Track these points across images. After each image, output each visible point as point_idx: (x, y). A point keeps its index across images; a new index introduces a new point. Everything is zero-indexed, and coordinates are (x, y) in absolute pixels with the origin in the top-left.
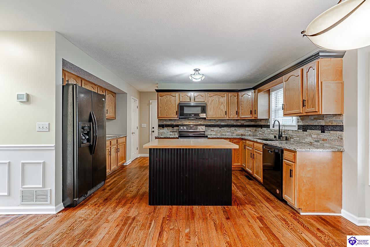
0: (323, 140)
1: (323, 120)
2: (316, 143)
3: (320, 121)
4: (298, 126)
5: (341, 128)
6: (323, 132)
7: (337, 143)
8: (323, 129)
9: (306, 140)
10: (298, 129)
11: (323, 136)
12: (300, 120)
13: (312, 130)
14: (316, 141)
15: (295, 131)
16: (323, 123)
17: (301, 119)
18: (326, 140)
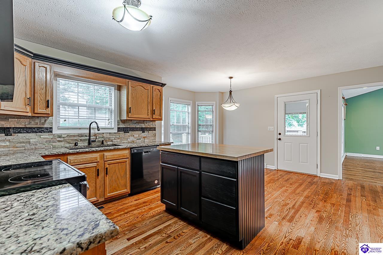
0: (144, 138)
1: (144, 124)
2: (137, 141)
3: (141, 124)
4: (118, 128)
5: (154, 129)
6: (144, 132)
7: (153, 138)
8: (143, 130)
9: (129, 140)
10: (118, 131)
11: (143, 135)
12: (120, 123)
13: (134, 131)
14: (138, 139)
15: (115, 133)
16: (143, 126)
17: (122, 122)
18: (146, 137)
